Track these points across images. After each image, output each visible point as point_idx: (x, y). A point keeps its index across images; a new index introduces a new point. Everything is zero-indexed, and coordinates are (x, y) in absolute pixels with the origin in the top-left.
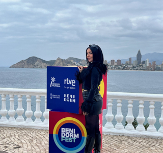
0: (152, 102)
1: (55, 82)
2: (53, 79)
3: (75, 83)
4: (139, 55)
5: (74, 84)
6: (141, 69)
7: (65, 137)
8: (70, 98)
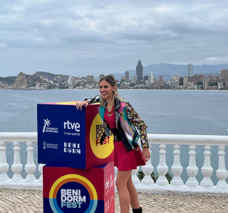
0: (177, 146)
1: (50, 126)
2: (47, 122)
3: (79, 127)
4: (140, 67)
5: (78, 129)
6: (142, 88)
7: (67, 201)
8: (72, 148)
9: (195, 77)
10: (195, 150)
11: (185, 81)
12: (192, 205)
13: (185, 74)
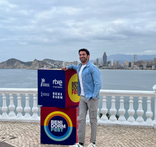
1: (45, 83)
2: (43, 80)
3: (62, 83)
4: (105, 56)
6: (106, 69)
7: (54, 127)
8: (58, 96)
9: (138, 62)
10: (133, 100)
11: (132, 64)
12: (131, 132)
13: (132, 61)
